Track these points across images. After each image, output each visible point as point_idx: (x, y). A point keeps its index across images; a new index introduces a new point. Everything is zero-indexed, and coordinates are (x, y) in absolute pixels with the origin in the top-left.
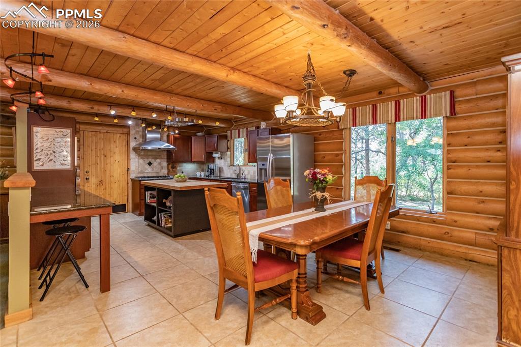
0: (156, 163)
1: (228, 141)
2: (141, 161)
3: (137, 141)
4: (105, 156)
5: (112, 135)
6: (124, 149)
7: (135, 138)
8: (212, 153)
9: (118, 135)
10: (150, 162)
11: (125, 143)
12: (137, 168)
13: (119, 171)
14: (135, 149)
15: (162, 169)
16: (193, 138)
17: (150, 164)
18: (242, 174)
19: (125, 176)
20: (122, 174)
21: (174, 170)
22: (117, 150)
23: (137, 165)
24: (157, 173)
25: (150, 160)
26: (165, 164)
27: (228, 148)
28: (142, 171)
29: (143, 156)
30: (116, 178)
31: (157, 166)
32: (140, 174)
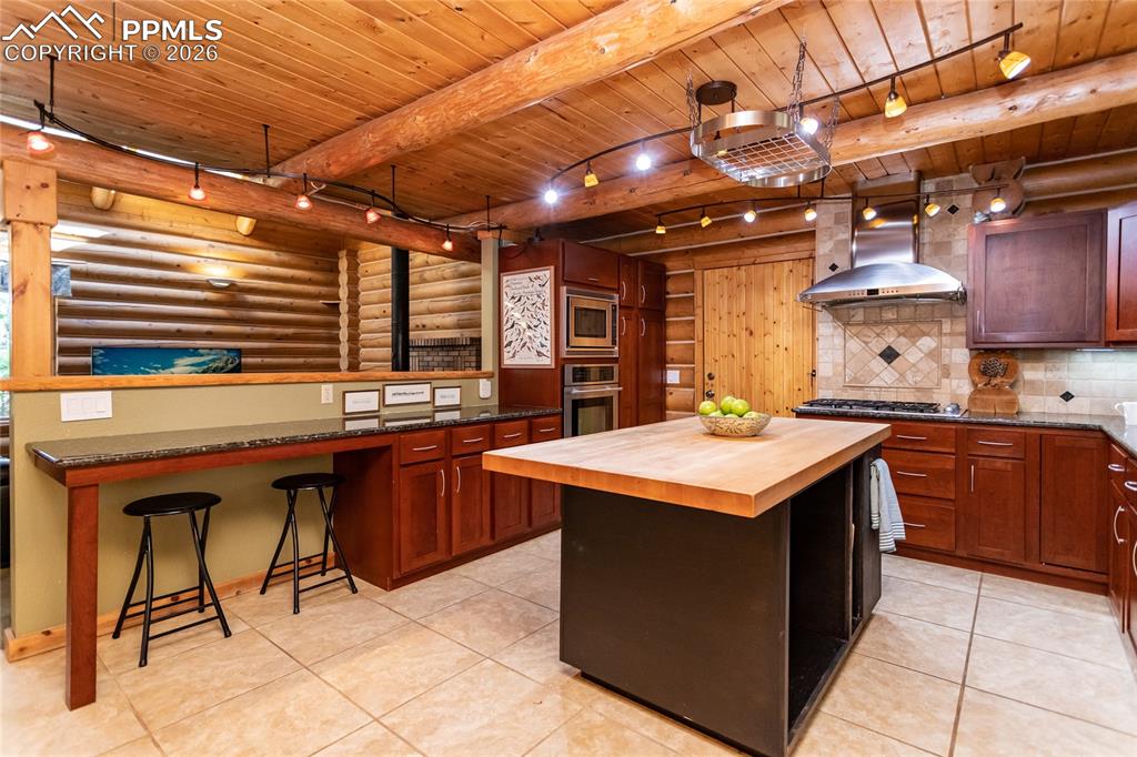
0: (914, 352)
2: (855, 345)
4: (751, 333)
5: (769, 269)
6: (805, 308)
7: (832, 267)
9: (786, 266)
10: (889, 347)
12: (841, 368)
13: (787, 376)
15: (947, 376)
17: (889, 355)
19: (808, 394)
20: (796, 388)
21: (997, 380)
22: (784, 315)
23: (841, 361)
24: (918, 389)
25: (891, 338)
26: (960, 356)
28: (855, 379)
29: (860, 328)
30: (778, 398)
31: (920, 366)
32: (850, 390)
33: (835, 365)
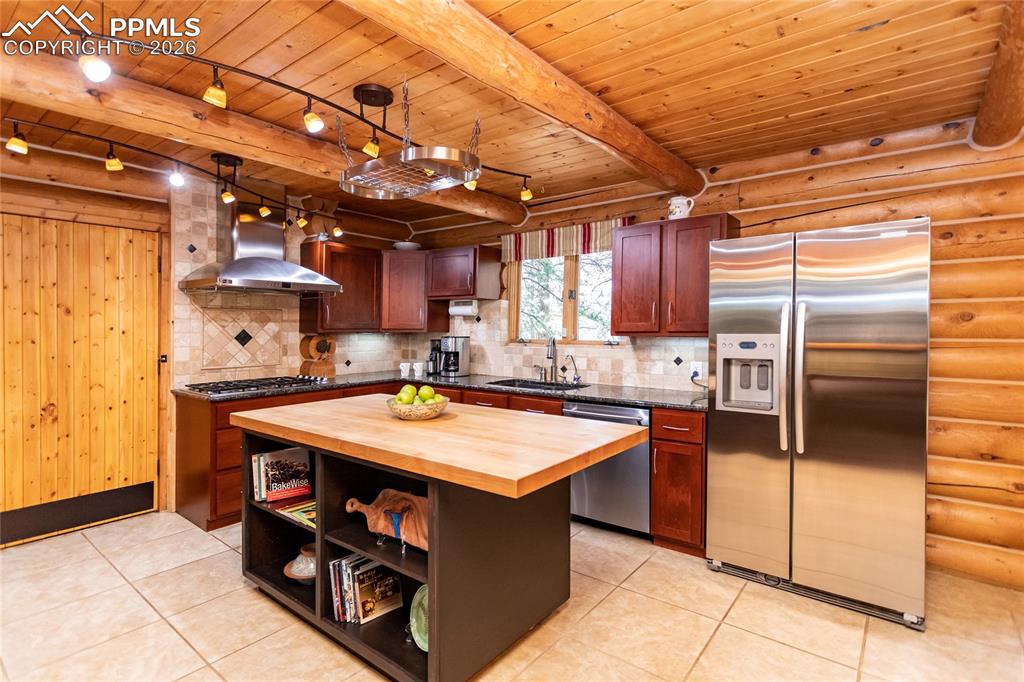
0: (262, 335)
1: (503, 266)
2: (213, 329)
3: (196, 260)
4: (68, 312)
5: (97, 233)
6: (149, 286)
7: (192, 249)
8: (446, 304)
9: (123, 234)
10: (244, 331)
11: (150, 263)
12: (198, 352)
13: (126, 363)
14: (189, 287)
15: (285, 354)
16: (386, 257)
17: (243, 338)
18: (564, 369)
19: (152, 382)
20: (138, 376)
21: (325, 355)
22: (119, 291)
23: (198, 344)
24: (266, 367)
25: (245, 323)
26: (294, 337)
27: (502, 288)
28: (213, 362)
29: (218, 312)
30: (112, 392)
31: (269, 346)
32: (207, 374)
33: (193, 349)
